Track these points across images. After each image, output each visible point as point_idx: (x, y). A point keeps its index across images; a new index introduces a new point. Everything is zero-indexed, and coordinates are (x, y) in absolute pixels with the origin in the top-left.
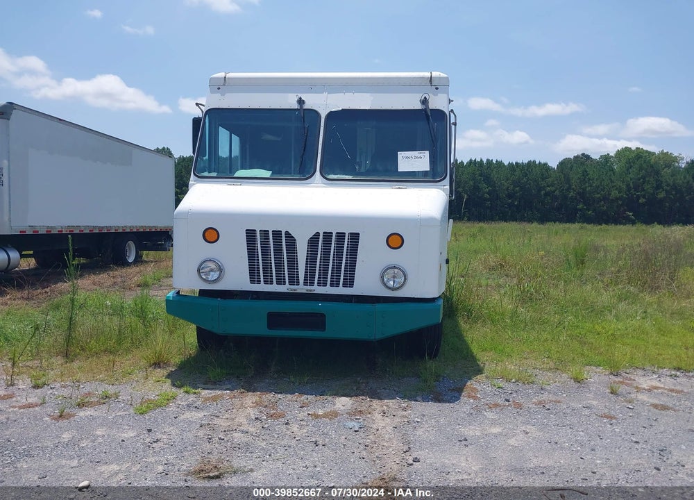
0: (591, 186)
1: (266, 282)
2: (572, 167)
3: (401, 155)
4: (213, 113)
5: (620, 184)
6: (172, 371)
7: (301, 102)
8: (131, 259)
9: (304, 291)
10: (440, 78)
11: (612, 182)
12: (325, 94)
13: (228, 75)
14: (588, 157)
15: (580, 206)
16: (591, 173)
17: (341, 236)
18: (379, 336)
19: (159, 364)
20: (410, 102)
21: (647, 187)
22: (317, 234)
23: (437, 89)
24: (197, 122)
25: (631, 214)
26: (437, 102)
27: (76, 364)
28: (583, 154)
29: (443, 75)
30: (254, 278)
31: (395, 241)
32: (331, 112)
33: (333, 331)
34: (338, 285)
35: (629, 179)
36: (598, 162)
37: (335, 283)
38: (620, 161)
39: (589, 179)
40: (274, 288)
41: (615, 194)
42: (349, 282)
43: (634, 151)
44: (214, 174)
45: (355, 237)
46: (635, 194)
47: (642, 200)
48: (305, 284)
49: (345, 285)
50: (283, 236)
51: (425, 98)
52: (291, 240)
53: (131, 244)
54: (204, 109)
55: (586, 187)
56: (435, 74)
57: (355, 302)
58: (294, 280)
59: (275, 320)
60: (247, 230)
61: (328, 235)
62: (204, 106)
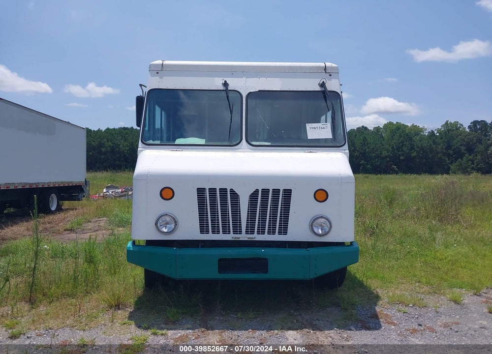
0: (369, 148)
1: (213, 232)
2: (356, 136)
3: (308, 126)
4: (154, 93)
5: (388, 146)
6: (131, 312)
7: (226, 84)
8: (53, 208)
9: (246, 239)
10: (332, 68)
11: (383, 145)
12: (244, 79)
13: (165, 63)
14: (366, 128)
15: (362, 162)
16: (369, 139)
17: (276, 192)
18: (312, 276)
19: (119, 306)
20: (312, 85)
21: (405, 149)
22: (257, 191)
23: (330, 75)
24: (140, 101)
25: (395, 167)
26: (332, 85)
27: (42, 309)
28: (363, 126)
29: (334, 65)
30: (203, 229)
31: (321, 195)
32: (250, 92)
33: (275, 273)
34: (274, 233)
35: (393, 143)
36: (372, 132)
37: (272, 231)
38: (386, 131)
39: (368, 143)
40: (221, 237)
41: (385, 153)
42: (284, 230)
43: (395, 125)
44: (158, 142)
45: (288, 193)
46: (397, 153)
47: (402, 158)
48: (247, 232)
49: (280, 233)
50: (229, 193)
51: (323, 82)
52: (235, 196)
53: (54, 196)
54: (146, 90)
55: (366, 149)
56: (328, 64)
57: (289, 248)
58: (237, 230)
59: (225, 264)
60: (197, 189)
61: (265, 192)
62: (146, 87)
